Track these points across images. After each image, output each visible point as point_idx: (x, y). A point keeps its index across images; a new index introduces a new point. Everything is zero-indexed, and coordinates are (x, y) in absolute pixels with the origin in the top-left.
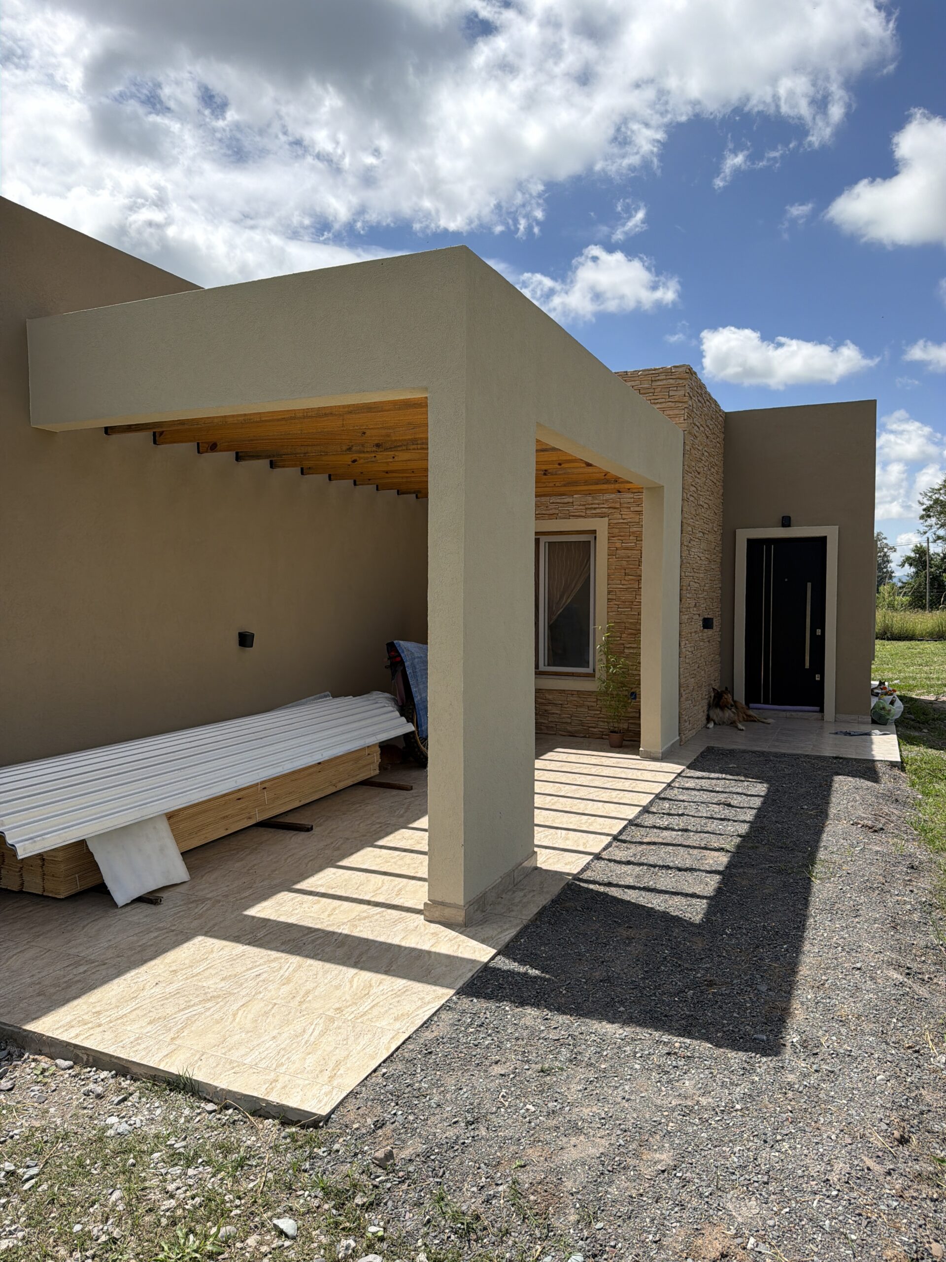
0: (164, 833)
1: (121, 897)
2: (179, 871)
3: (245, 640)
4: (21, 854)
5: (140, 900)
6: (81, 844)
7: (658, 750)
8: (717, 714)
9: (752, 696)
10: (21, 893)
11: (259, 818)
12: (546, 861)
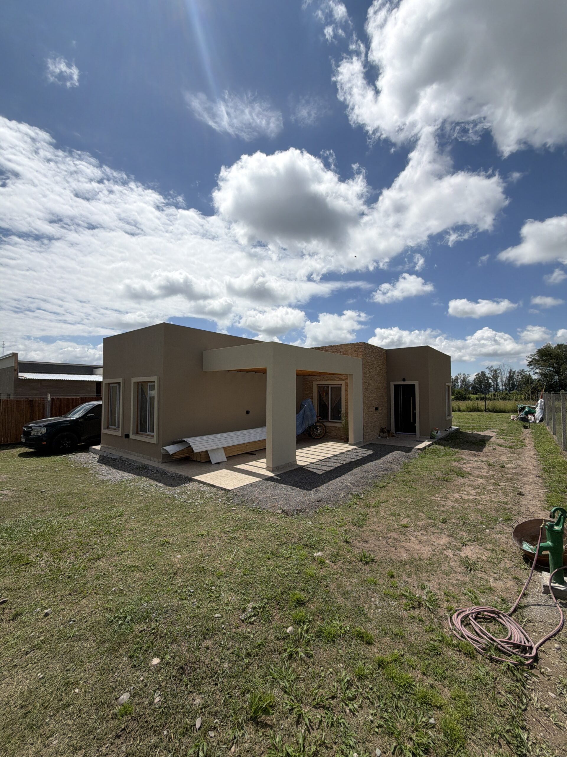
0: (222, 451)
1: (213, 463)
2: (225, 459)
3: (248, 412)
4: (196, 451)
5: (217, 463)
6: (206, 451)
7: (353, 443)
8: (382, 434)
9: (397, 430)
10: (197, 461)
11: (245, 452)
12: (299, 463)
